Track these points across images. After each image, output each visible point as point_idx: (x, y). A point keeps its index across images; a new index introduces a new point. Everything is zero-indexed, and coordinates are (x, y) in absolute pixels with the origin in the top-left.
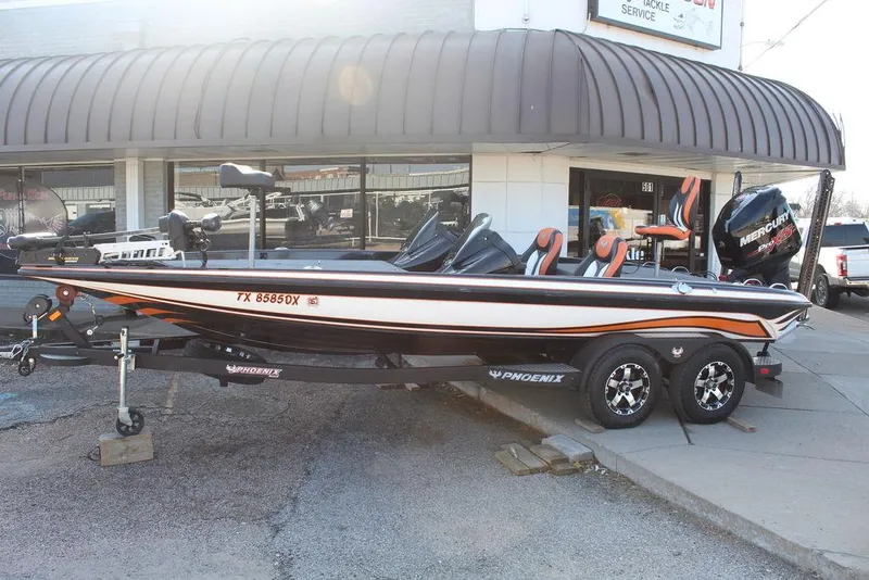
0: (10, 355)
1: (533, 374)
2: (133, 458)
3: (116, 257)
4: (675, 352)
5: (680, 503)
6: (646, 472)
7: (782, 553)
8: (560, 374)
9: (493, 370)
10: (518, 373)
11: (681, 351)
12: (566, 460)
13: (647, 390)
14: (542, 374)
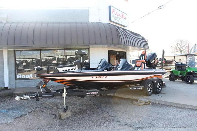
0: (35, 96)
1: (138, 88)
2: (67, 116)
3: (63, 71)
5: (171, 105)
6: (163, 101)
7: (194, 108)
8: (142, 87)
9: (131, 88)
10: (135, 88)
11: (155, 81)
12: (146, 102)
13: (152, 89)
14: (139, 87)
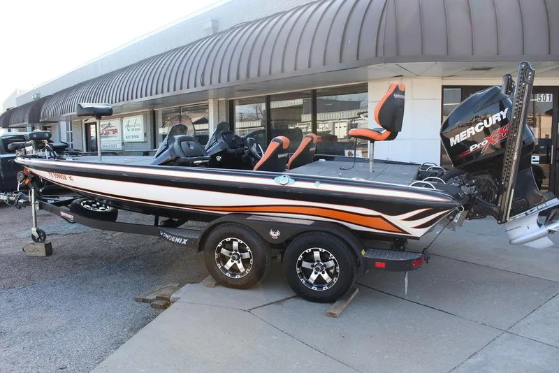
1: (172, 236)
4: (272, 233)
8: (186, 238)
9: (161, 230)
10: (168, 234)
11: (278, 234)
13: (251, 262)
14: (176, 236)
